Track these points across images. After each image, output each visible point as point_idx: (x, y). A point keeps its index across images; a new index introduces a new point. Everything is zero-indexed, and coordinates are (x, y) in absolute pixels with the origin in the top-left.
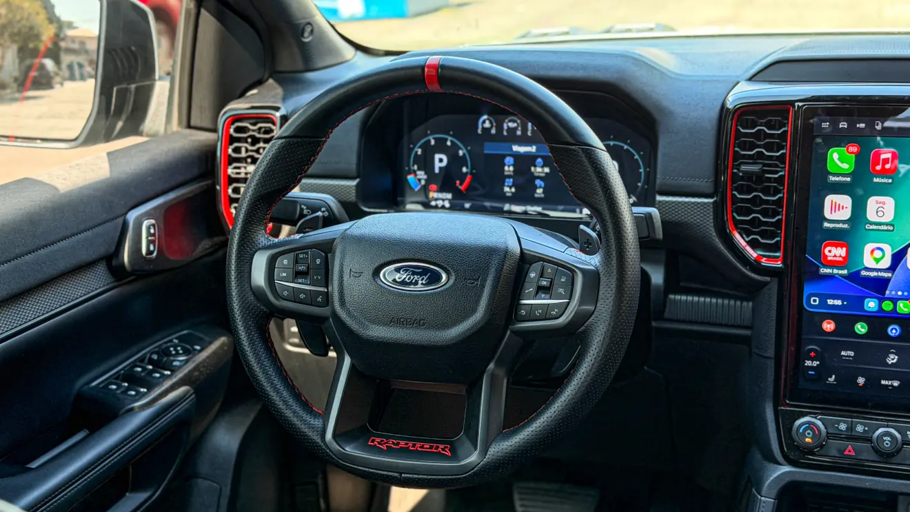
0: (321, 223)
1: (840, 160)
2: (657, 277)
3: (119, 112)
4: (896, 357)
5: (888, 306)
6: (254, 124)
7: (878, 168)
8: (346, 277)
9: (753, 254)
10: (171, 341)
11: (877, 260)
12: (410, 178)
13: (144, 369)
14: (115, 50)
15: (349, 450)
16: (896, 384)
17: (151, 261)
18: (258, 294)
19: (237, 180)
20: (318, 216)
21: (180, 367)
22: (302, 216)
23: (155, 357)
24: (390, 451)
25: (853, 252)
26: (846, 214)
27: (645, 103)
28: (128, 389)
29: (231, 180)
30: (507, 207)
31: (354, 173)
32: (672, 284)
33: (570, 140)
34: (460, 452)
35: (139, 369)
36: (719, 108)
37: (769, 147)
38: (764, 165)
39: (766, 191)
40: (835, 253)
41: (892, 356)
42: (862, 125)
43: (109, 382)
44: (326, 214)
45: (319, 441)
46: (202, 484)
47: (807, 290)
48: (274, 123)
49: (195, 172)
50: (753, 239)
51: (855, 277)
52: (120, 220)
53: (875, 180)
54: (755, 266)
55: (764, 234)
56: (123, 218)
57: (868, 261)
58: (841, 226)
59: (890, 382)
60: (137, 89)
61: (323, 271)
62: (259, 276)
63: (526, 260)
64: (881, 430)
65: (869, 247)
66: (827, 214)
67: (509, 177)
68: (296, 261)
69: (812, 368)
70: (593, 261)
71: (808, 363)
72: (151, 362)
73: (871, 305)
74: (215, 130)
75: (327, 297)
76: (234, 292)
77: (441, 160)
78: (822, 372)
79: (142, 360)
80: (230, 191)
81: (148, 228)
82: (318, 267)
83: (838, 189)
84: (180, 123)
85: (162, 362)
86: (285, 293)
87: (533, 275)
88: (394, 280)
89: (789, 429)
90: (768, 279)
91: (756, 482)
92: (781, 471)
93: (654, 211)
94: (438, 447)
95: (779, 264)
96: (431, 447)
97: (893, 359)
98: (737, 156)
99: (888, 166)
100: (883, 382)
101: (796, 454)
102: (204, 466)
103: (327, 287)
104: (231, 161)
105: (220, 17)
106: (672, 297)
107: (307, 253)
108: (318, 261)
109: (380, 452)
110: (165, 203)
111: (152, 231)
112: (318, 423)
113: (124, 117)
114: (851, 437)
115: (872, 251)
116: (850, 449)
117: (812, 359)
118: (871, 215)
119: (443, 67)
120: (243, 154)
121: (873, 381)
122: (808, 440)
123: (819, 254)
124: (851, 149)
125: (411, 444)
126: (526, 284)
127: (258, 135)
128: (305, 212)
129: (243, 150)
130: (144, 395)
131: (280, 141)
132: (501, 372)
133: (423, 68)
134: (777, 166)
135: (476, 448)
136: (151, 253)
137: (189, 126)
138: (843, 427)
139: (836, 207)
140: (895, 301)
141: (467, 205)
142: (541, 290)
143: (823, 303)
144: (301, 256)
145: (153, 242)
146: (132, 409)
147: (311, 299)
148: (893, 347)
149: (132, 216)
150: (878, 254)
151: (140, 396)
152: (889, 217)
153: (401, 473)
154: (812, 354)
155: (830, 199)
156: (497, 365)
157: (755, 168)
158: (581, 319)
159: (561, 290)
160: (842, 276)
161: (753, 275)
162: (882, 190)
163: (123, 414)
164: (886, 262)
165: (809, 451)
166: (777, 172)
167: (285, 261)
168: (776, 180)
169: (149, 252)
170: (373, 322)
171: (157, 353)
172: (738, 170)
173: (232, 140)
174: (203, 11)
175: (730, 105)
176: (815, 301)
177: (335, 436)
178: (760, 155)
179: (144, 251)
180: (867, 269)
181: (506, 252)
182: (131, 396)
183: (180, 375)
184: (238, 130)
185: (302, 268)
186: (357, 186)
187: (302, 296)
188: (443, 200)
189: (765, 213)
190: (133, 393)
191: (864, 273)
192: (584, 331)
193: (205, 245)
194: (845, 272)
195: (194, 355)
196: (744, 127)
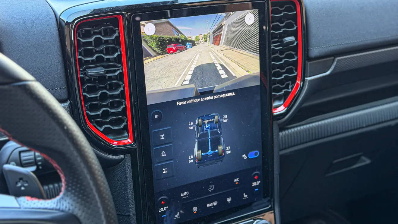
4: (214, 186)
9: (107, 140)
16: (215, 204)
37: (107, 51)
38: (106, 67)
39: (110, 88)
50: (105, 128)
55: (113, 123)
59: (212, 204)
69: (163, 213)
71: (161, 209)
78: (171, 213)
90: (122, 156)
97: (212, 188)
98: (81, 63)
100: (208, 205)
117: (163, 206)
154: (163, 202)
157: (99, 71)
161: (114, 157)
168: (116, 77)
172: (85, 74)
178: (100, 59)
189: (112, 106)
196: (83, 37)
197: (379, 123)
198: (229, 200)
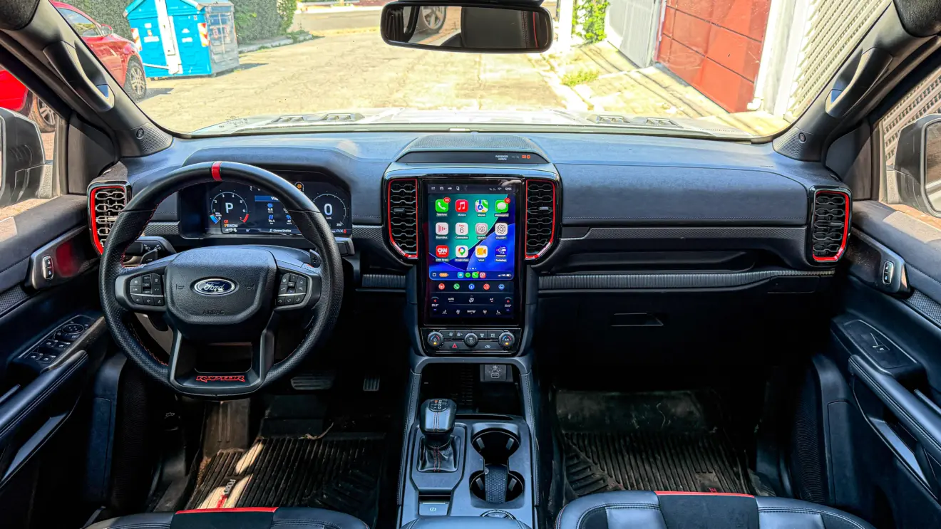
0: (156, 255)
1: (441, 206)
2: (356, 266)
3: (20, 185)
4: (473, 299)
5: (468, 275)
6: (111, 192)
7: (459, 209)
8: (174, 289)
9: (404, 253)
10: (69, 323)
11: (462, 254)
12: (212, 217)
13: (53, 343)
14: (13, 148)
15: (187, 384)
16: (474, 312)
17: (50, 281)
18: (121, 301)
19: (103, 226)
20: (154, 252)
21: (76, 339)
22: (145, 251)
23: (59, 334)
24: (210, 383)
25: (451, 251)
26: (446, 232)
27: (342, 177)
28: (44, 357)
29: (98, 226)
30: (271, 231)
31: (176, 218)
32: (364, 269)
33: (299, 207)
34: (250, 379)
35: (50, 343)
36: (380, 180)
37: (408, 199)
38: (406, 208)
39: (408, 222)
40: (442, 251)
41: (471, 299)
42: (450, 188)
43: (30, 354)
44: (160, 248)
45: (166, 381)
46: (99, 400)
47: (431, 269)
48: (123, 191)
49: (74, 222)
50: (403, 245)
51: (452, 262)
52: (28, 259)
53: (459, 215)
54: (405, 259)
55: (409, 243)
56: (28, 258)
57: (458, 254)
58: (444, 238)
59: (471, 311)
60: (31, 171)
61: (160, 286)
62: (120, 291)
63: (280, 273)
64: (468, 334)
65: (458, 247)
66: (437, 231)
67: (271, 214)
68: (143, 281)
69: (434, 307)
70: (317, 271)
71: (433, 305)
72: (57, 337)
73: (460, 275)
74: (85, 194)
75: (164, 302)
76: (106, 302)
77: (229, 206)
78: (440, 309)
79: (51, 337)
80: (98, 232)
81: (46, 262)
82: (156, 284)
83: (442, 220)
84: (62, 191)
85: (64, 338)
86: (138, 300)
87: (284, 280)
88: (203, 289)
89: (426, 339)
90: (412, 265)
91: (411, 366)
92: (423, 359)
93: (349, 240)
94: (237, 378)
95: (416, 258)
96: (233, 378)
98: (392, 204)
99: (464, 208)
100: (468, 311)
101: (430, 350)
102: (99, 391)
103: (163, 294)
104: (97, 214)
105: (82, 129)
106: (365, 275)
107: (149, 276)
108: (156, 280)
109: (203, 383)
110: (57, 244)
111: (49, 263)
112: (165, 371)
113: (24, 189)
114: (455, 339)
115: (459, 250)
116: (454, 345)
117: (435, 303)
118: (458, 232)
119: (222, 168)
120: (105, 210)
121: (464, 311)
122: (435, 343)
123: (435, 252)
124: (446, 200)
125: (221, 377)
126: (281, 286)
127: (113, 199)
128: (146, 248)
129: (105, 207)
130: (55, 360)
131: (126, 213)
132: (270, 334)
133: (210, 169)
134: (412, 209)
135: (259, 377)
136: (50, 276)
137: (68, 193)
138: (451, 334)
139: (441, 229)
140: (471, 272)
141: (248, 231)
142: (289, 288)
143: (438, 276)
144: (146, 278)
145: (50, 270)
146: (48, 369)
147: (154, 302)
148: (472, 294)
149: (35, 256)
150: (462, 251)
151: (51, 361)
152: (466, 232)
153: (216, 394)
154: (435, 301)
155: (438, 225)
156: (267, 330)
157: (401, 210)
158: (313, 302)
159: (301, 288)
160: (447, 262)
161: (406, 264)
162: (461, 220)
163: (42, 373)
164: (466, 254)
165: (436, 348)
166: (412, 212)
167: (135, 282)
168: (412, 216)
169: (49, 276)
170: (192, 314)
171: (60, 331)
172: (393, 211)
173: (97, 202)
174: (71, 126)
175: (387, 177)
176: (434, 275)
177: (176, 378)
178: (403, 203)
179: (45, 276)
180: (457, 258)
181: (268, 270)
182: (46, 361)
183: (76, 344)
184: (100, 196)
185: (146, 285)
186: (179, 225)
187: (148, 301)
188: (233, 228)
189: (408, 232)
190: (47, 359)
191: (456, 260)
192: (315, 309)
193: (85, 266)
194: (447, 260)
195: (85, 330)
196: (394, 189)
197: (667, 288)
198: (485, 312)
